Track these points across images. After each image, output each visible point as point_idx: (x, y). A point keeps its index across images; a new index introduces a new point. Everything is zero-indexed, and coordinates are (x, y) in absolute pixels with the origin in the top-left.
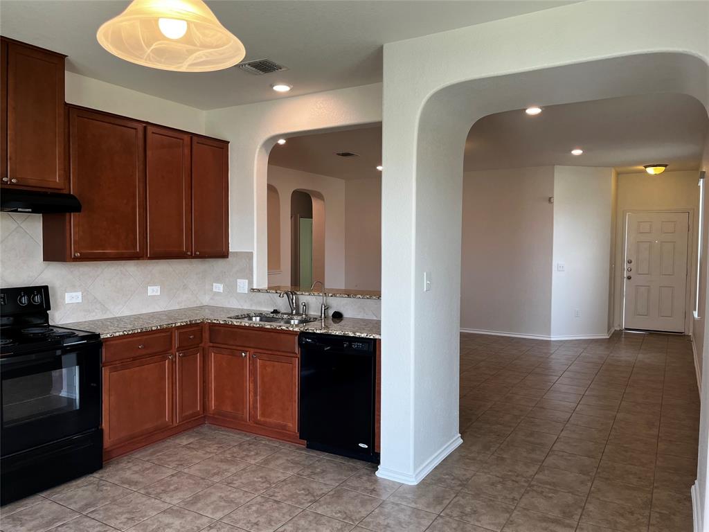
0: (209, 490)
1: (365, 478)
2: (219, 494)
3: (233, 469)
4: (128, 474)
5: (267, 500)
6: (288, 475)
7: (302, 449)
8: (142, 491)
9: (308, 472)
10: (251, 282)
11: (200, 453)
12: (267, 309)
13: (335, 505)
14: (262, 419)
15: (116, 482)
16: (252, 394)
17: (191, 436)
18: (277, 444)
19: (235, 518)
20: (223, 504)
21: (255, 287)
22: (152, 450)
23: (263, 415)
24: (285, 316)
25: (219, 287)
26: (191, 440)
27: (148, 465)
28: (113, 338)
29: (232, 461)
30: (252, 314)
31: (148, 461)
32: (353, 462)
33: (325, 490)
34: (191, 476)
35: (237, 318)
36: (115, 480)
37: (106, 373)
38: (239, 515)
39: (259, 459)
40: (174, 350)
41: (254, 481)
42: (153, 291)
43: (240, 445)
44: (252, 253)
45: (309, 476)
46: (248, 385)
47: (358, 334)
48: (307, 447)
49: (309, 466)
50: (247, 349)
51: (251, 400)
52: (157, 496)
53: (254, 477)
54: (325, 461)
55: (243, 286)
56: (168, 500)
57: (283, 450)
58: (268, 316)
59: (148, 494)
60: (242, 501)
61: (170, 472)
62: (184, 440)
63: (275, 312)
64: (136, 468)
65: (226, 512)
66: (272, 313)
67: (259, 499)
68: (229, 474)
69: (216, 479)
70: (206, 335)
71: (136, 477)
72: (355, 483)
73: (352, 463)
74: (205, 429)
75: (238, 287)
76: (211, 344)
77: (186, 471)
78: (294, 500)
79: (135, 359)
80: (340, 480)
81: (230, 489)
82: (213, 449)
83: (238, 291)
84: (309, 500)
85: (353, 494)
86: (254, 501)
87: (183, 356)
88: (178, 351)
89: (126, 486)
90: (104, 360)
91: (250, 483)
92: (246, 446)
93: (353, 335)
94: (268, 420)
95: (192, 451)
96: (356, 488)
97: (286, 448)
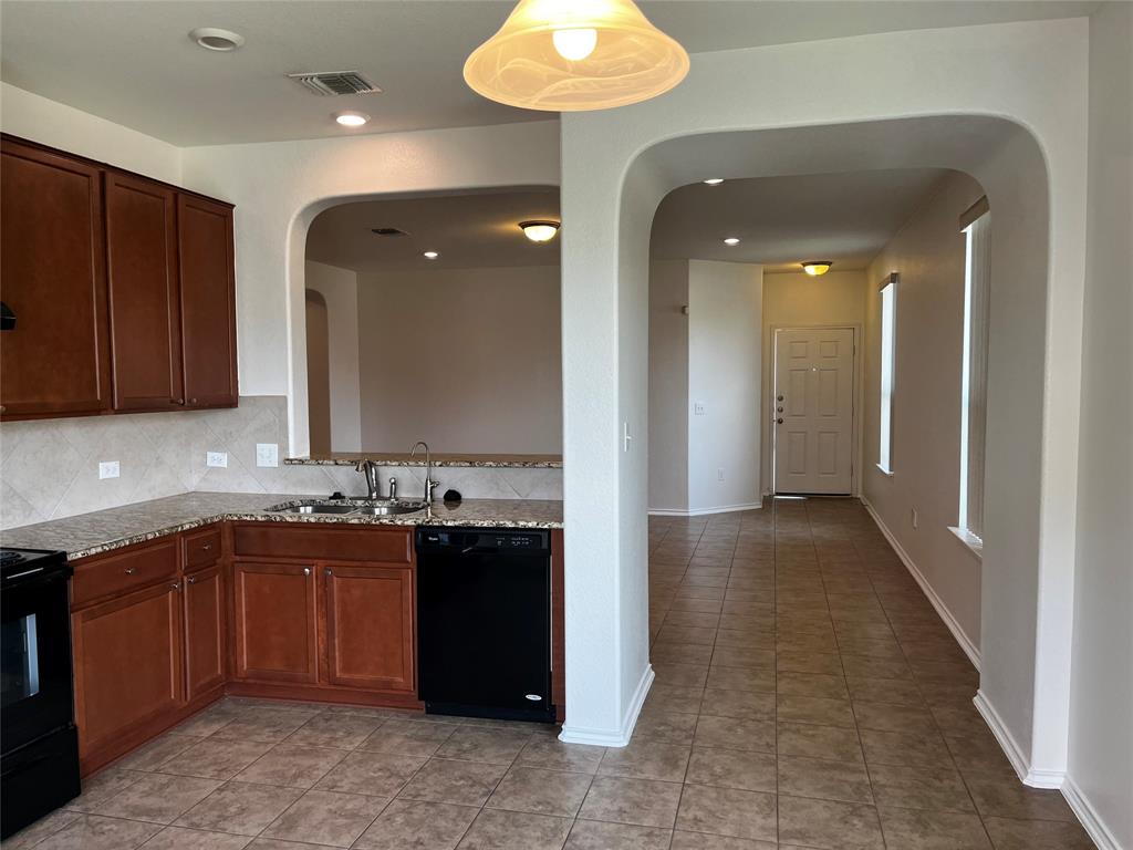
0: (304, 803)
1: (546, 746)
2: (326, 808)
3: (324, 765)
4: (134, 799)
5: (413, 805)
6: (424, 761)
7: (422, 717)
8: (181, 823)
9: (451, 750)
10: (284, 448)
11: (245, 746)
12: (323, 493)
13: (526, 794)
14: (346, 676)
15: (123, 815)
16: (323, 636)
17: (213, 721)
18: (374, 715)
19: (378, 839)
20: (341, 821)
21: (291, 457)
22: (150, 753)
23: (345, 669)
24: (360, 503)
25: (218, 459)
26: (216, 727)
27: (164, 779)
28: (87, 559)
29: (313, 751)
30: (298, 503)
31: (157, 771)
32: (514, 726)
33: (497, 775)
34: (254, 787)
35: (276, 509)
36: (115, 810)
37: (77, 623)
38: (380, 833)
39: (358, 741)
40: (179, 573)
41: (373, 778)
42: (109, 470)
43: (311, 723)
44: (285, 398)
45: (457, 756)
46: (317, 623)
47: (522, 524)
48: (428, 713)
49: (448, 741)
50: (310, 562)
51: (321, 646)
52: (214, 827)
53: (367, 770)
54: (468, 729)
55: (268, 454)
56: (239, 830)
57: (389, 723)
58: (326, 504)
59: (194, 827)
60: (372, 812)
61: (213, 785)
62: (202, 729)
63: (337, 496)
64: (141, 787)
65: (356, 832)
66: (331, 498)
67: (398, 804)
68: (322, 774)
69: (304, 784)
70: (227, 542)
71: (152, 802)
72: (535, 757)
73: (511, 728)
74: (228, 704)
75: (259, 457)
76: (238, 558)
77: (240, 778)
78: (456, 796)
79: (119, 594)
80: (510, 754)
81: (337, 795)
82: (265, 736)
83: (259, 464)
84: (481, 793)
85: (542, 773)
86: (392, 809)
87: (195, 583)
88: (185, 574)
89: (144, 819)
90: (72, 601)
91: (368, 782)
92: (322, 725)
93: (513, 526)
94: (357, 676)
95: (230, 746)
96: (542, 765)
97: (392, 718)
